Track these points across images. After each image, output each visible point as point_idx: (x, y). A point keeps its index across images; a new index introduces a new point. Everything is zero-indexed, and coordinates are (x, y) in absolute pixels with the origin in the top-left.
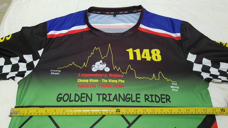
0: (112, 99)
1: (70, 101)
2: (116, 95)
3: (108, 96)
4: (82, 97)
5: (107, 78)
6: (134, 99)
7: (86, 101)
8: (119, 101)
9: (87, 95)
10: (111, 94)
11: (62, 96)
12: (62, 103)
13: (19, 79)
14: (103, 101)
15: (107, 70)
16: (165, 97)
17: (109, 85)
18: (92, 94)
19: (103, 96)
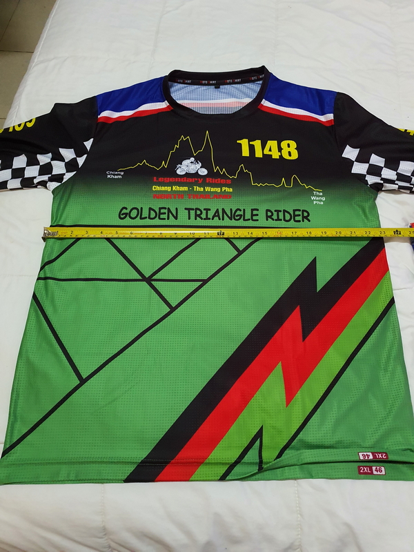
0: (210, 215)
1: (141, 218)
2: (217, 211)
3: (204, 212)
4: (160, 213)
5: (203, 185)
6: (248, 216)
7: (168, 219)
8: (223, 219)
9: (169, 211)
10: (210, 210)
11: (128, 211)
12: (128, 221)
13: (53, 185)
14: (196, 219)
15: (204, 172)
16: (300, 213)
17: (206, 196)
18: (177, 209)
19: (196, 212)
